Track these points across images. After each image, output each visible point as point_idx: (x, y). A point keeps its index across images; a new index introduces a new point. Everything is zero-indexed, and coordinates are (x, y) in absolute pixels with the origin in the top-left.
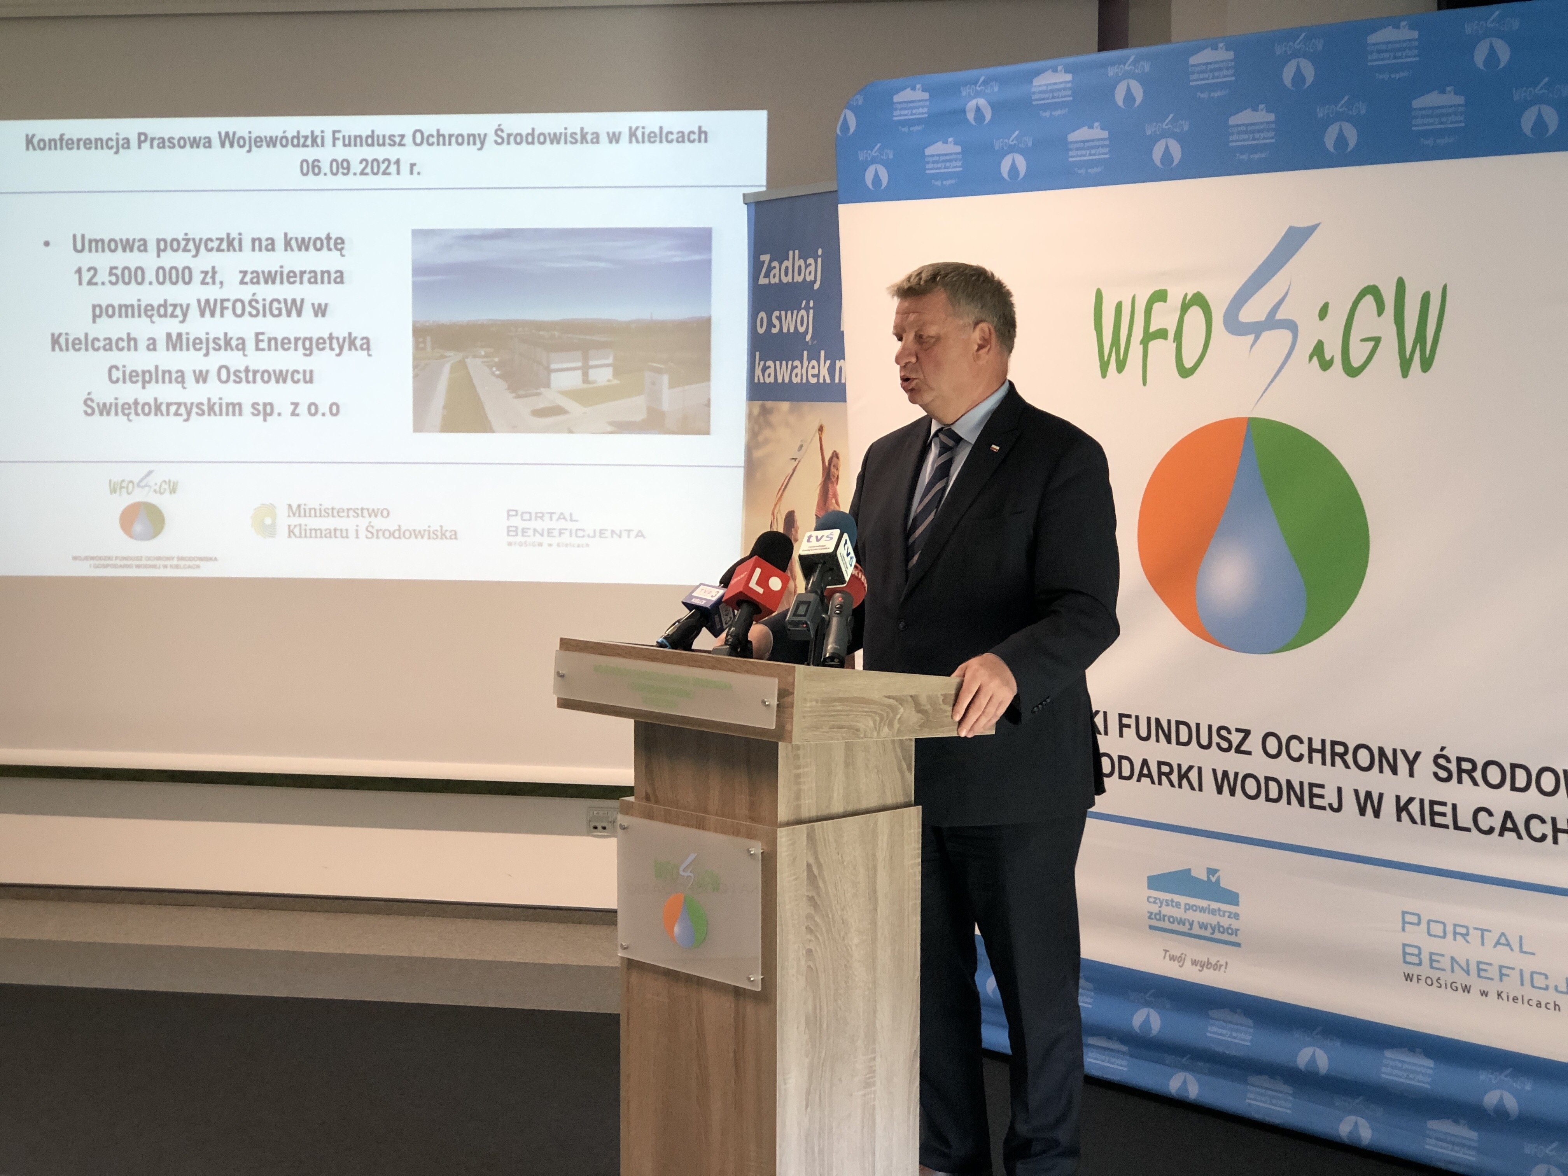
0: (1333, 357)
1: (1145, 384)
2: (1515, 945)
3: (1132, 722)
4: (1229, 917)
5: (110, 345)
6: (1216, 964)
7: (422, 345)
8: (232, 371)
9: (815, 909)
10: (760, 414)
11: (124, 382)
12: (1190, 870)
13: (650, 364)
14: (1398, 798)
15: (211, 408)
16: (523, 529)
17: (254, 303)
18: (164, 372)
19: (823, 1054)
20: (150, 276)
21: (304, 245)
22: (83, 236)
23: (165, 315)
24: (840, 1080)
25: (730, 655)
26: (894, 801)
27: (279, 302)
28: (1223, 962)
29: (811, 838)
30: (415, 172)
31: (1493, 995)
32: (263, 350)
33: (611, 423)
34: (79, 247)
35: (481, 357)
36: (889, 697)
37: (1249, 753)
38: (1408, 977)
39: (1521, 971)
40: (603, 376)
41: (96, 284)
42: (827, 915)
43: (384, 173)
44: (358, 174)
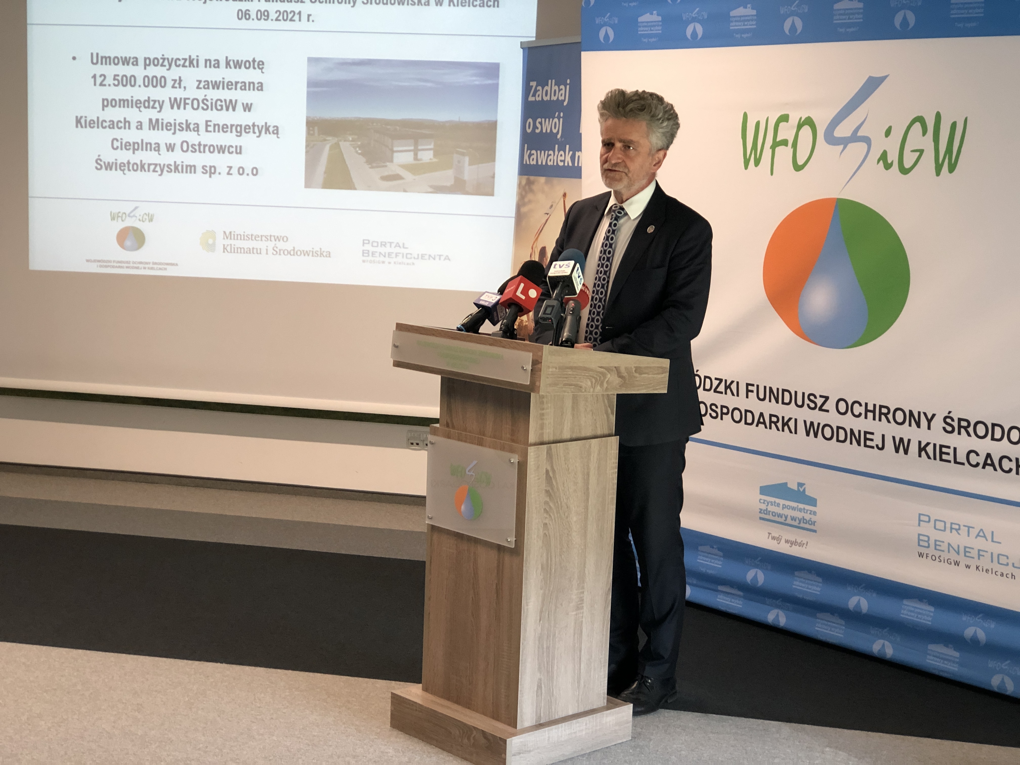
0: (892, 162)
1: (772, 174)
2: (989, 538)
3: (754, 389)
4: (810, 514)
5: (113, 125)
6: (800, 543)
7: (312, 132)
8: (190, 144)
9: (550, 498)
10: (526, 185)
11: (122, 149)
12: (786, 483)
13: (458, 149)
14: (920, 443)
15: (176, 168)
16: (373, 252)
17: (205, 102)
18: (147, 144)
19: (552, 588)
20: (140, 81)
21: (238, 65)
22: (97, 54)
23: (148, 107)
24: (562, 605)
25: (503, 337)
26: (602, 433)
27: (221, 101)
28: (805, 542)
29: (549, 455)
30: (311, 20)
31: (973, 568)
32: (211, 131)
33: (431, 187)
34: (95, 61)
35: (349, 141)
36: (601, 367)
37: (827, 411)
38: (921, 555)
39: (992, 553)
40: (427, 156)
41: (105, 85)
42: (557, 502)
43: (291, 20)
44: (274, 20)
